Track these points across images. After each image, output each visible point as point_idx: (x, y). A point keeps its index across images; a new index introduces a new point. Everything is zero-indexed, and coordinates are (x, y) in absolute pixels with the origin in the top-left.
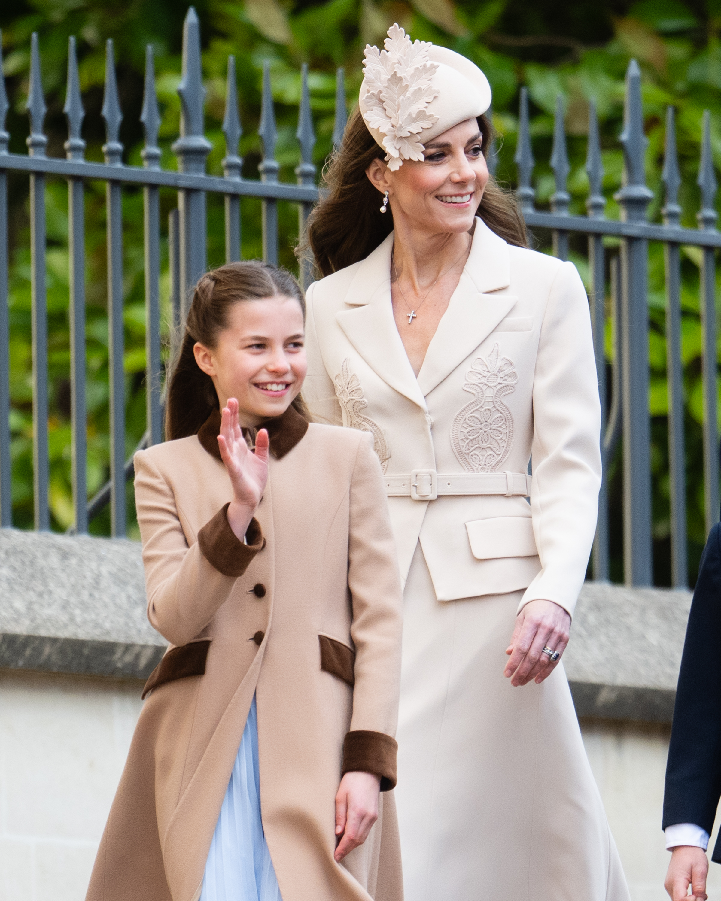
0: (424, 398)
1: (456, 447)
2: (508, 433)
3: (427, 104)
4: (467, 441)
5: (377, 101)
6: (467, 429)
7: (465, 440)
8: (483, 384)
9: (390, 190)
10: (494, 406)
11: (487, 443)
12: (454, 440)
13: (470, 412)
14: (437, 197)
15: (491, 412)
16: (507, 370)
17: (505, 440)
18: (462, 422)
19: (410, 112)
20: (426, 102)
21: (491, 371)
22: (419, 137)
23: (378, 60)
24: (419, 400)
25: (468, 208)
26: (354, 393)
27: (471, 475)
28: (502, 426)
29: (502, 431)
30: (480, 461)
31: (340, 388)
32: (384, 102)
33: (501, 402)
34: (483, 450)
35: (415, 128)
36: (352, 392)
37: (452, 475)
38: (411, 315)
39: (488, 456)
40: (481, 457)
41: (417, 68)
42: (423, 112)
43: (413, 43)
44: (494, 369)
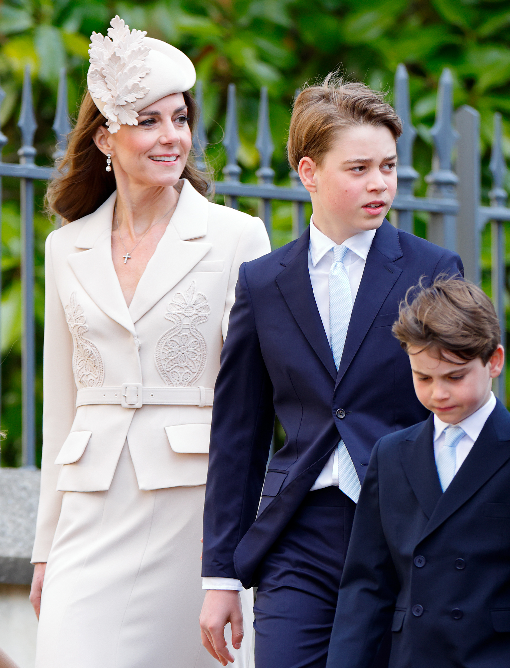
0: (133, 325)
1: (158, 365)
2: (202, 355)
3: (140, 79)
4: (168, 361)
5: (100, 76)
6: (168, 351)
7: (166, 359)
8: (181, 314)
9: (112, 153)
10: (190, 333)
11: (184, 363)
12: (157, 359)
13: (171, 336)
14: (149, 157)
15: (187, 338)
16: (201, 303)
17: (199, 361)
18: (164, 345)
19: (127, 85)
20: (140, 78)
21: (188, 304)
22: (134, 106)
23: (102, 44)
24: (130, 326)
25: (172, 168)
26: (79, 320)
27: (170, 388)
28: (197, 349)
29: (197, 353)
30: (178, 378)
31: (69, 316)
32: (106, 77)
33: (196, 329)
34: (182, 368)
35: (130, 98)
36: (77, 319)
37: (155, 388)
38: (127, 257)
39: (185, 373)
40: (179, 374)
41: (134, 51)
42: (137, 84)
43: (130, 32)
44: (190, 302)
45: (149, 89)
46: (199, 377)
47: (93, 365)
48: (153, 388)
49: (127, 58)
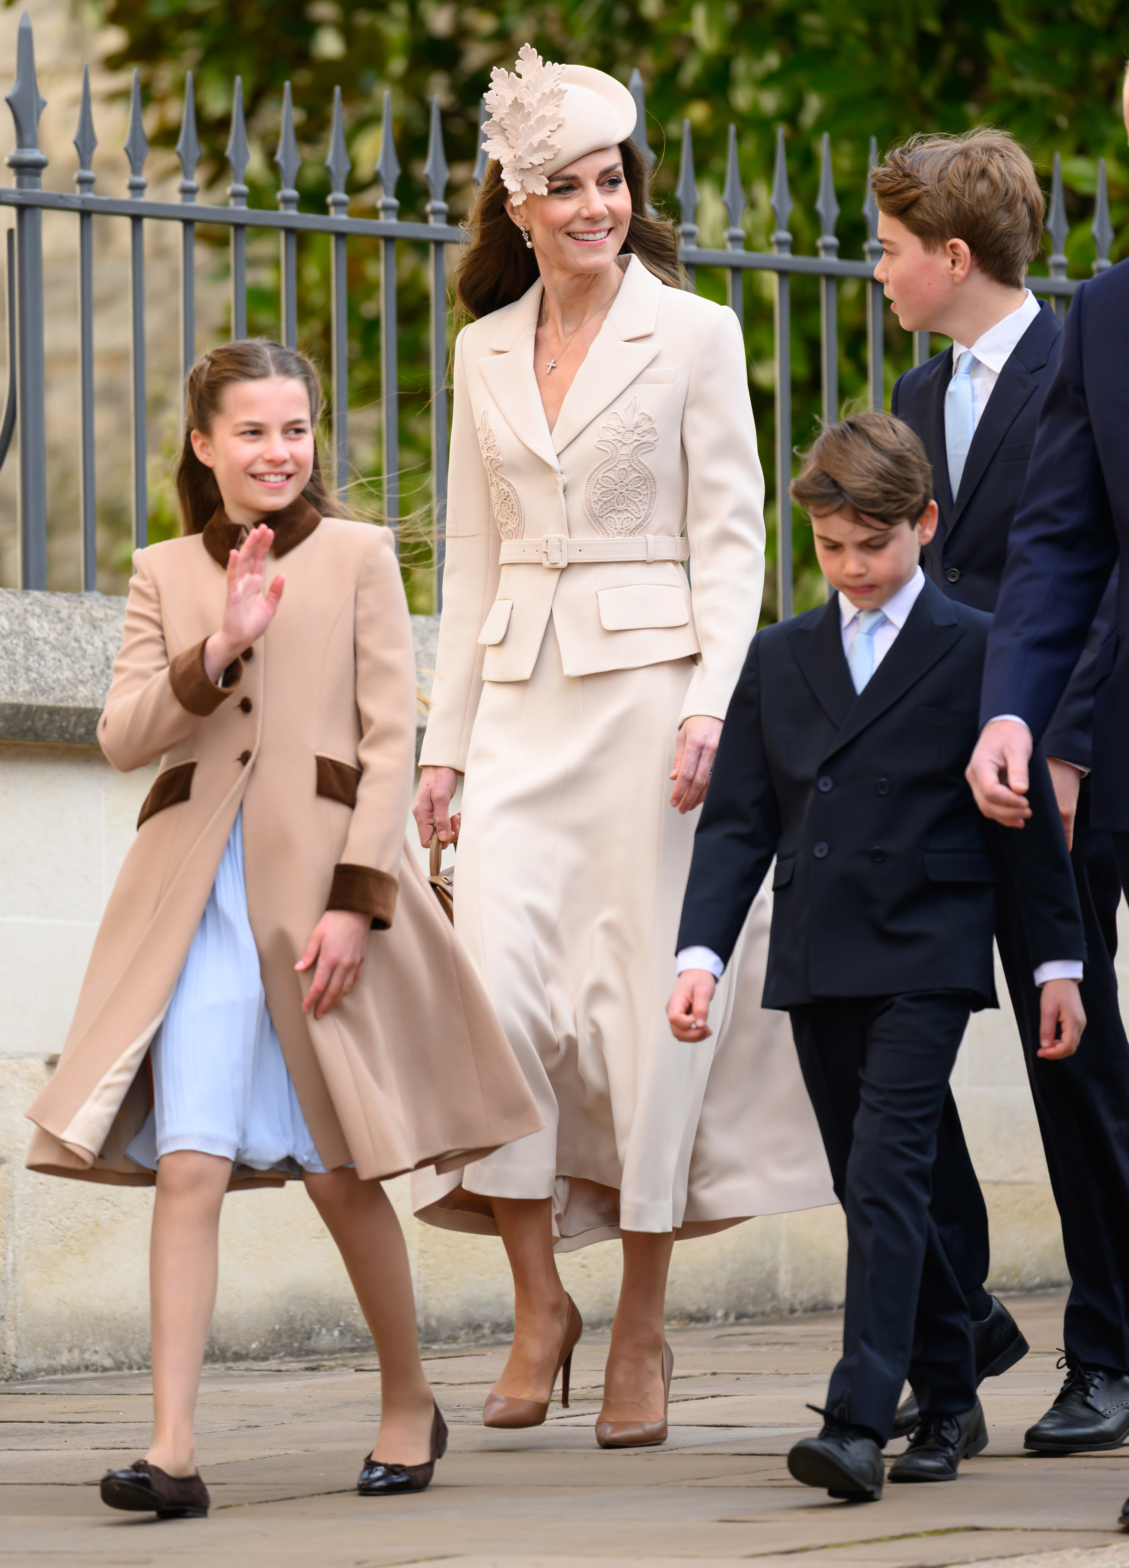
0: (556, 457)
1: (589, 509)
2: (649, 493)
3: (550, 133)
4: (601, 503)
6: (601, 490)
7: (598, 502)
8: (618, 441)
9: (527, 226)
10: (631, 465)
11: (624, 505)
12: (587, 502)
13: (605, 471)
14: (569, 234)
15: (627, 472)
16: (645, 426)
17: (645, 502)
18: (595, 482)
19: (532, 142)
20: (550, 131)
21: (626, 427)
22: (541, 169)
23: (506, 84)
24: (552, 460)
25: (604, 245)
26: (492, 449)
27: (607, 540)
29: (642, 492)
30: (616, 525)
32: (507, 130)
33: (639, 461)
34: (620, 513)
35: (537, 159)
36: (489, 448)
37: (583, 541)
38: (551, 365)
39: (625, 519)
40: (617, 520)
41: (544, 94)
42: (545, 141)
43: (544, 66)
44: (631, 424)
45: (560, 147)
46: (646, 523)
47: (510, 511)
48: (581, 541)
49: (535, 104)
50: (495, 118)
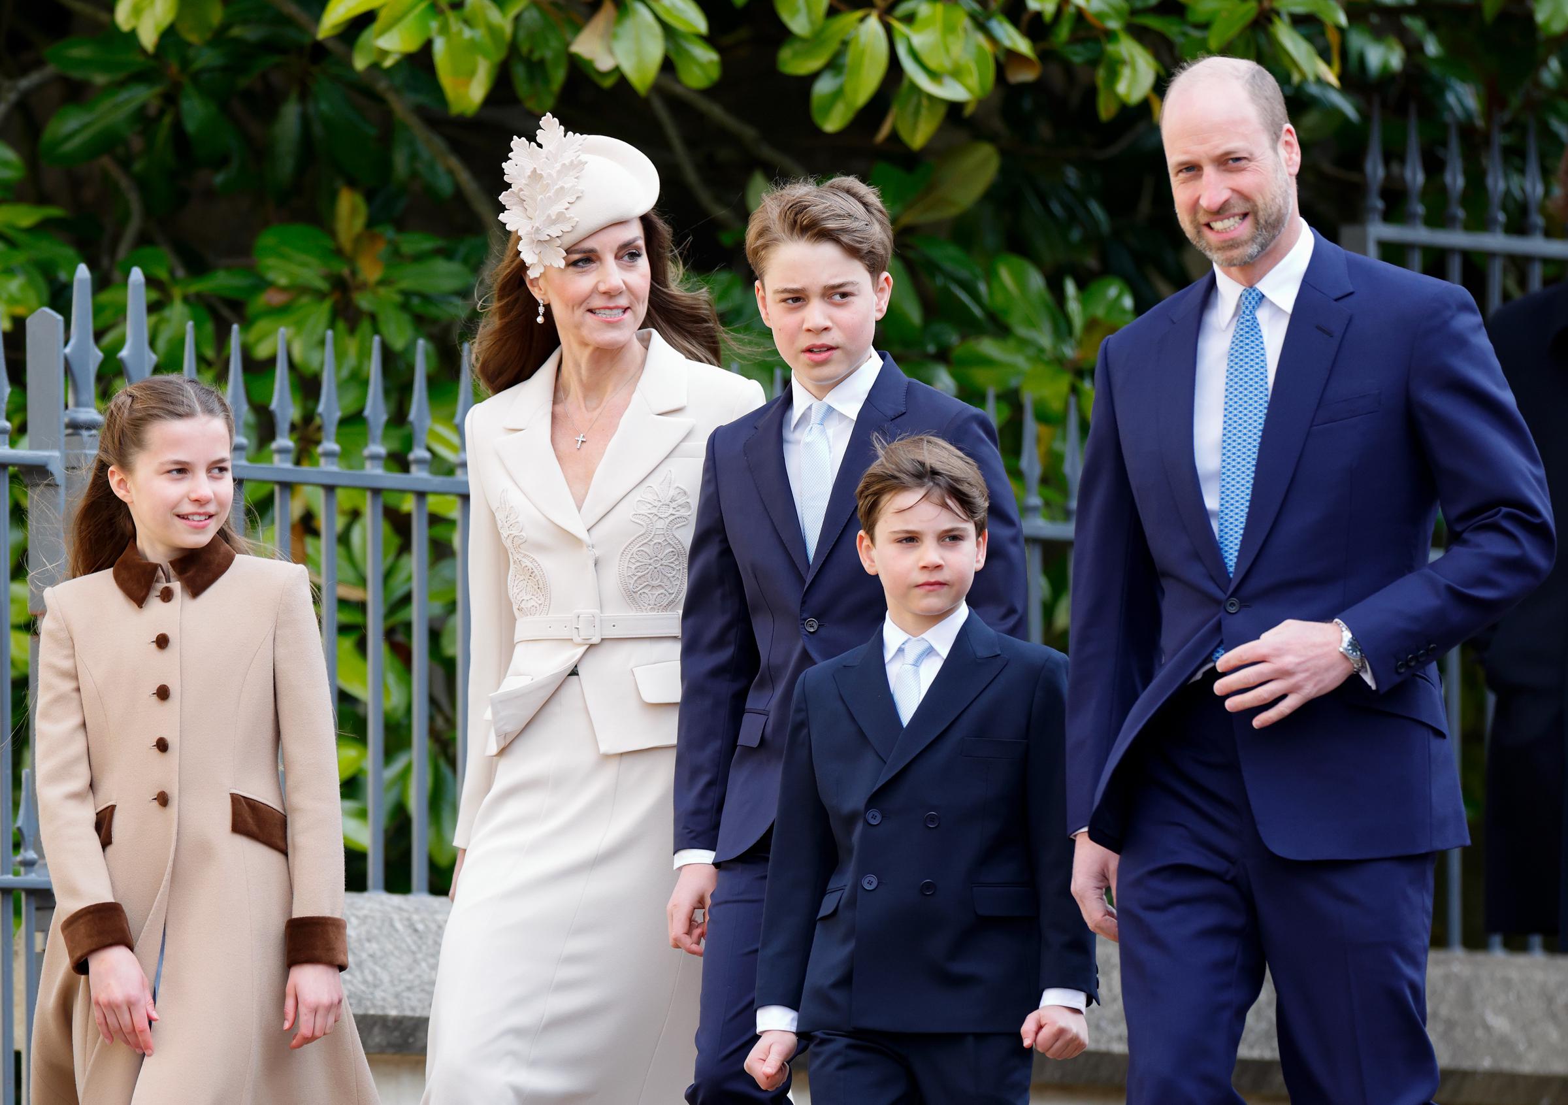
0: (586, 530)
1: (622, 584)
3: (568, 205)
5: (518, 200)
6: (634, 564)
7: (632, 576)
8: (653, 514)
9: (544, 297)
10: (666, 540)
11: (657, 580)
12: (621, 576)
13: (639, 545)
14: (587, 310)
15: (662, 546)
16: (679, 500)
17: (678, 577)
19: (550, 213)
21: (662, 500)
23: (528, 153)
25: (622, 323)
26: (514, 526)
27: (639, 615)
28: (674, 562)
29: (675, 567)
30: (649, 600)
31: (501, 520)
33: (673, 535)
34: (654, 588)
36: (511, 525)
37: (617, 615)
38: (581, 439)
39: (659, 595)
40: (651, 596)
41: (564, 164)
42: (562, 213)
43: (565, 136)
44: (667, 498)
45: (577, 219)
46: (678, 599)
47: (536, 587)
48: (615, 616)
49: (555, 175)
50: (514, 188)
